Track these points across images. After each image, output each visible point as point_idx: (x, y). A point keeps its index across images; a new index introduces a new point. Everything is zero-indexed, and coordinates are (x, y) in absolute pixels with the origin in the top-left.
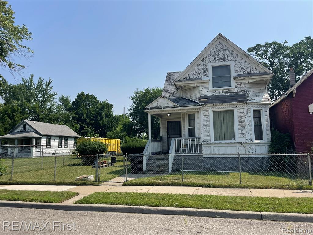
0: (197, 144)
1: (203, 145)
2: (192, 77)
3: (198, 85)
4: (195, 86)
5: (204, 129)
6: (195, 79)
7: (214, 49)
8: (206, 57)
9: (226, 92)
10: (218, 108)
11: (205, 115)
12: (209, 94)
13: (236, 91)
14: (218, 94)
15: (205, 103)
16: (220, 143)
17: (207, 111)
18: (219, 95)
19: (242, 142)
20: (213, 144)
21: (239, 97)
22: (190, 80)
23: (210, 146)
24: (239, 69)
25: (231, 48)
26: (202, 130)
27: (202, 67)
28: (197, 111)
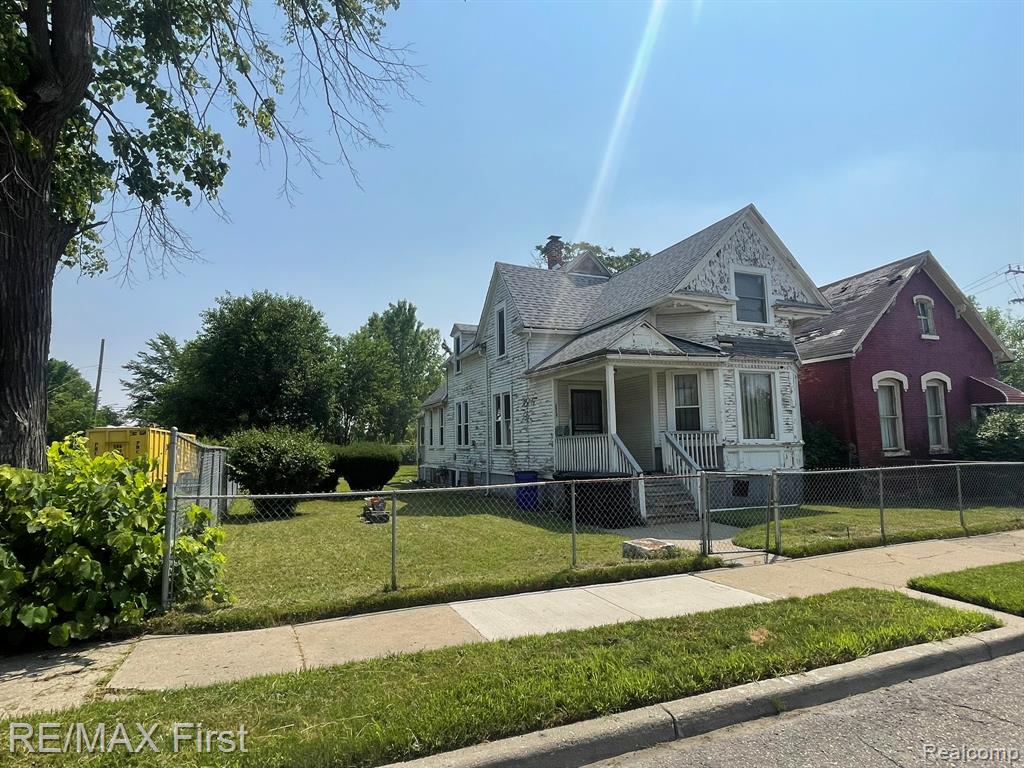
0: (713, 447)
1: (725, 450)
2: (700, 288)
3: (713, 309)
4: (706, 309)
5: (727, 412)
6: (706, 293)
7: (738, 234)
8: (725, 249)
9: (761, 334)
10: (748, 366)
11: (727, 378)
12: (733, 332)
13: (775, 334)
14: (747, 336)
15: (732, 353)
16: (757, 445)
17: (729, 371)
18: (749, 339)
19: (789, 443)
20: (744, 446)
21: (785, 348)
22: (697, 292)
23: (737, 452)
24: (778, 288)
25: (764, 242)
26: (723, 414)
27: (718, 269)
28: (707, 370)
